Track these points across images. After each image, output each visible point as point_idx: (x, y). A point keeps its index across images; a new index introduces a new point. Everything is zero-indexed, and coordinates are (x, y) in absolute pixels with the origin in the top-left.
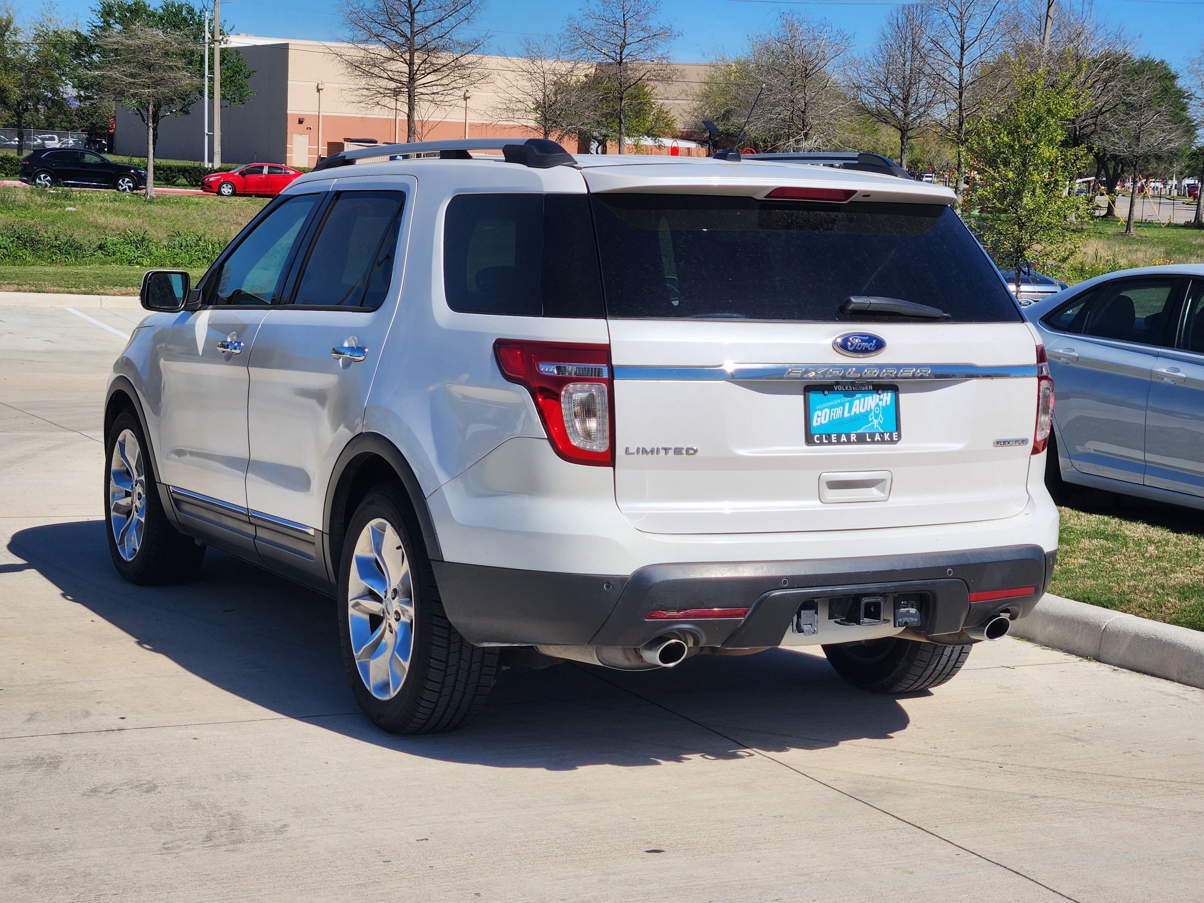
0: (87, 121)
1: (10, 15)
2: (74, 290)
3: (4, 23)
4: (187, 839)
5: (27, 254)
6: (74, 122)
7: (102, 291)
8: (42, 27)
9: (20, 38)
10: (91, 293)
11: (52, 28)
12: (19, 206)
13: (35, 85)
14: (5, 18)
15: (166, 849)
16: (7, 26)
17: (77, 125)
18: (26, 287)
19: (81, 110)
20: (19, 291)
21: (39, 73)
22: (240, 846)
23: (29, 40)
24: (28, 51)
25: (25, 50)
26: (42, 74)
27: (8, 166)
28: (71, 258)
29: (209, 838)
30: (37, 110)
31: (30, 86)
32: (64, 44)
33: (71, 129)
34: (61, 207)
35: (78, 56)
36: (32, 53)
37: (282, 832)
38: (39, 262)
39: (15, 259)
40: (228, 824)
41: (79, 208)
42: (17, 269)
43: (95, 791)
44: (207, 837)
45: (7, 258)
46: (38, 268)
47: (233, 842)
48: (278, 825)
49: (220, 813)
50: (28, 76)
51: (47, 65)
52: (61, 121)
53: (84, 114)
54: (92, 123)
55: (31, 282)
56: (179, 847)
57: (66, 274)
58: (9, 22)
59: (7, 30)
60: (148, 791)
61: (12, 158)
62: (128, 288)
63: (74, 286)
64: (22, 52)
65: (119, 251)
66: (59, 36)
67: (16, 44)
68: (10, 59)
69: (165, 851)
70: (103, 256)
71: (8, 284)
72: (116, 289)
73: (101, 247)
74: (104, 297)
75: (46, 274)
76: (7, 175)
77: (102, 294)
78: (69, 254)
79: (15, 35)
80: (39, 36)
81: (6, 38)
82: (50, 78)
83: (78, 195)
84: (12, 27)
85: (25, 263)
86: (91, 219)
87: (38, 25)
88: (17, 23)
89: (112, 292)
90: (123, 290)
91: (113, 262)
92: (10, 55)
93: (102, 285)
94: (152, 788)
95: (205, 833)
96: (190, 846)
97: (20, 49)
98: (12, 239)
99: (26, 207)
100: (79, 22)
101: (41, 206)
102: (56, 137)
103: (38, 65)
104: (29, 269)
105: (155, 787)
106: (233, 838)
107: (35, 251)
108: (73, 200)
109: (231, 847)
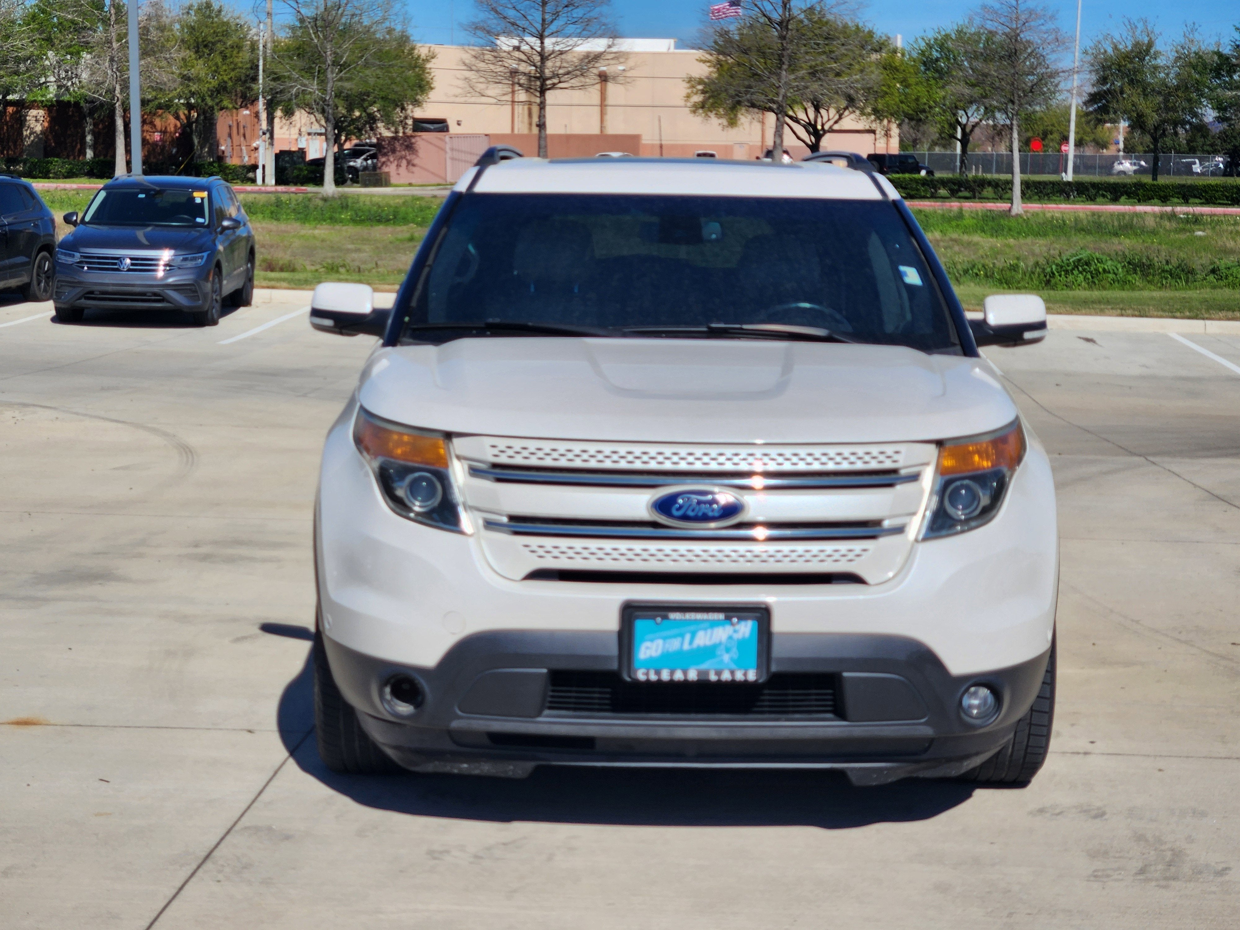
0: (1229, 143)
1: (1151, 38)
2: (1178, 314)
3: (1144, 48)
4: (1119, 869)
5: (1136, 279)
6: (1217, 145)
7: (1206, 316)
8: (1183, 49)
9: (1161, 62)
10: (1196, 317)
11: (1194, 49)
12: (1147, 232)
13: (1174, 109)
14: (1146, 42)
15: (1096, 876)
16: (1147, 52)
17: (1219, 148)
18: (1129, 312)
19: (1225, 133)
20: (1122, 315)
21: (1178, 96)
22: (1173, 883)
23: (1169, 64)
24: (1167, 74)
25: (1165, 74)
26: (1181, 97)
27: (1140, 192)
28: (1181, 282)
29: (1142, 871)
30: (1176, 134)
31: (1168, 109)
32: (1205, 66)
33: (1213, 153)
34: (1190, 232)
35: (1218, 76)
36: (1171, 76)
37: (1222, 875)
38: (1149, 286)
39: (1124, 284)
40: (1167, 859)
41: (1209, 232)
42: (1124, 294)
43: (1041, 811)
44: (1141, 870)
45: (1116, 283)
46: (1146, 294)
47: (1166, 879)
48: (1219, 868)
49: (1163, 848)
50: (1166, 101)
51: (1187, 88)
52: (1203, 145)
53: (1227, 136)
54: (1235, 146)
55: (1135, 307)
56: (1108, 876)
57: (1172, 299)
58: (1150, 45)
59: (1147, 55)
60: (1096, 817)
61: (1145, 184)
62: (1235, 313)
63: (1178, 310)
64: (1162, 75)
65: (1232, 275)
66: (1200, 57)
67: (1156, 68)
68: (1149, 84)
69: (1092, 878)
70: (1215, 280)
71: (1112, 309)
72: (1221, 314)
73: (1213, 271)
74: (1208, 322)
75: (1152, 298)
76: (1139, 201)
77: (1207, 319)
78: (1180, 278)
79: (1155, 59)
80: (1180, 58)
81: (1145, 63)
82: (1189, 100)
83: (1209, 220)
84: (1152, 51)
85: (1133, 288)
86: (1220, 243)
87: (1179, 48)
88: (1159, 46)
89: (1217, 316)
90: (1230, 314)
91: (1225, 286)
92: (1150, 80)
93: (1207, 310)
94: (1100, 815)
95: (1140, 865)
96: (1120, 877)
97: (1160, 73)
98: (1123, 264)
99: (1154, 232)
100: (1222, 42)
101: (1170, 231)
102: (1197, 161)
103: (1177, 88)
104: (1137, 294)
105: (1103, 814)
106: (1168, 874)
107: (1145, 275)
108: (1204, 224)
109: (1163, 883)
